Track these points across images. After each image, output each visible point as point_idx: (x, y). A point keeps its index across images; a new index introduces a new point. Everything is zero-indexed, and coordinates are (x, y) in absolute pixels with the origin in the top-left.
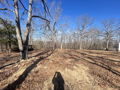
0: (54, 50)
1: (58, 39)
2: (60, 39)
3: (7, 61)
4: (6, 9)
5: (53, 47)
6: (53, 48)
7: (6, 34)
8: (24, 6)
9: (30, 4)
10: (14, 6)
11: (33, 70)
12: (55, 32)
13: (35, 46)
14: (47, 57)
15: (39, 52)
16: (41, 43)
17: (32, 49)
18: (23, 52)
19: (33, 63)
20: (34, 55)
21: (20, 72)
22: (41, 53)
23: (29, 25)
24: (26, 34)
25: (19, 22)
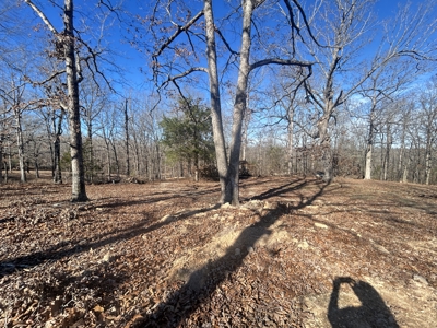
0: (329, 181)
1: (350, 135)
2: (359, 135)
3: (195, 200)
4: (192, 70)
5: (326, 170)
6: (322, 173)
7: (190, 133)
8: (227, 45)
9: (246, 30)
10: (208, 53)
11: (261, 243)
12: (337, 104)
13: (254, 163)
14: (302, 205)
15: (269, 186)
16: (275, 154)
17: (245, 175)
18: (228, 180)
19: (257, 219)
20: (252, 194)
21: (229, 237)
22: (275, 189)
23: (241, 98)
24: (234, 128)
25: (218, 95)
